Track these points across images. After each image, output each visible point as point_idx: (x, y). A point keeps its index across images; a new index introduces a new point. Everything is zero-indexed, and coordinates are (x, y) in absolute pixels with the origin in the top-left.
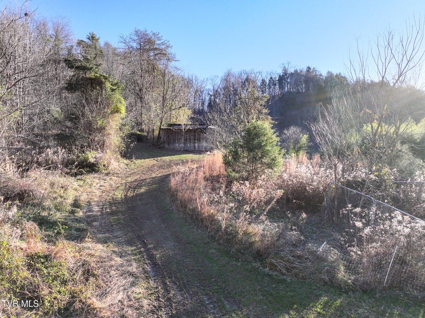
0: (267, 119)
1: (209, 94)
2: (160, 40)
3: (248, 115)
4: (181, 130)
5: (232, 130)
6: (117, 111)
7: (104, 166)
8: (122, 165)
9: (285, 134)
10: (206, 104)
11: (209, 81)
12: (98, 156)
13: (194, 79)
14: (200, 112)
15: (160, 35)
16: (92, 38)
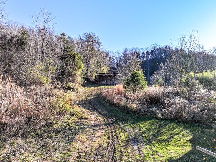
0: (141, 70)
1: (116, 59)
2: (95, 36)
3: (133, 68)
4: (105, 76)
5: (126, 75)
6: (80, 68)
7: (76, 89)
8: (82, 89)
9: (151, 78)
10: (115, 64)
11: (117, 53)
12: (73, 85)
13: (109, 52)
14: (113, 68)
15: (95, 34)
16: (63, 35)
